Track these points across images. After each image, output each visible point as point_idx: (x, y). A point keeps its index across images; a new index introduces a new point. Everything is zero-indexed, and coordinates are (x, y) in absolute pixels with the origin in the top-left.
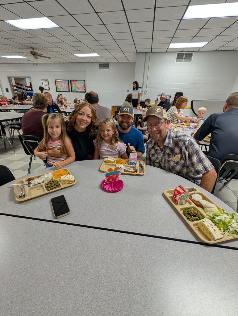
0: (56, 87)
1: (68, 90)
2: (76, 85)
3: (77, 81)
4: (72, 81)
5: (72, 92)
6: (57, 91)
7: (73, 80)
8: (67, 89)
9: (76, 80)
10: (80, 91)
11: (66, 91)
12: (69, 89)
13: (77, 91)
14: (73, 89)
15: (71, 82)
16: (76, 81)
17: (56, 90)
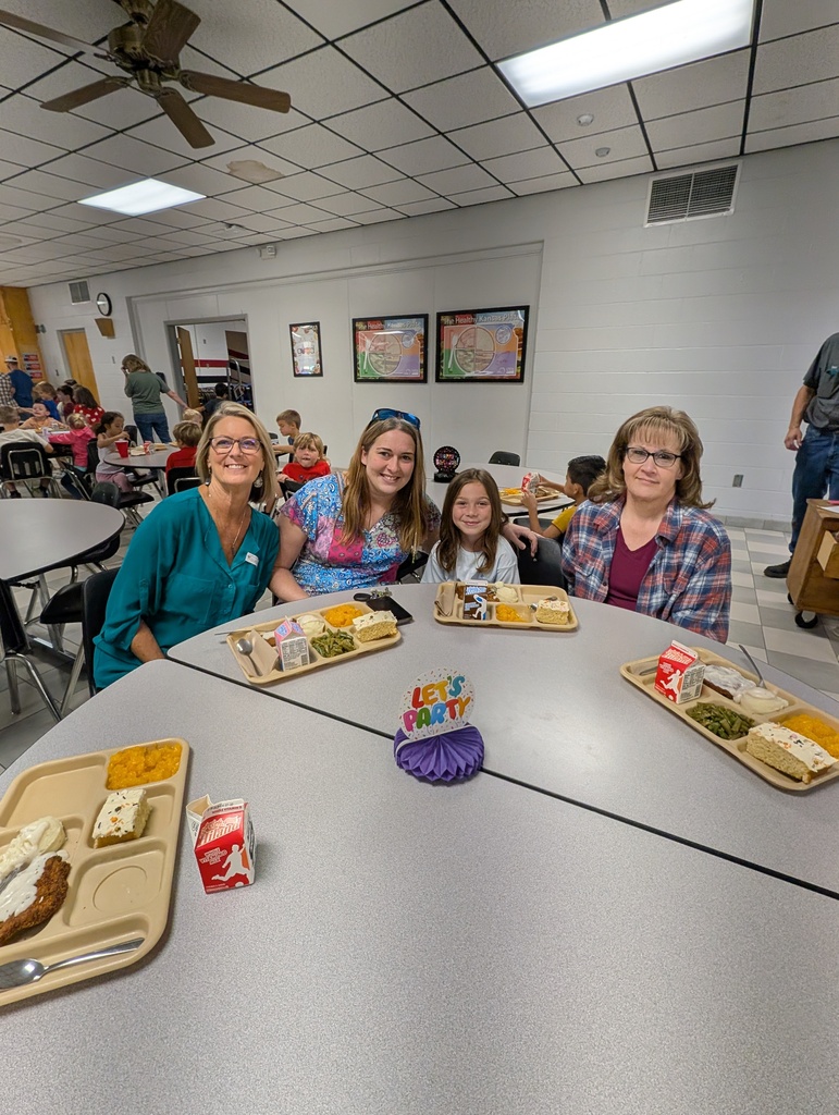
0: (356, 360)
1: (417, 373)
2: (469, 342)
3: (480, 317)
4: (446, 320)
5: (438, 380)
6: (356, 380)
7: (453, 314)
8: (411, 365)
9: (473, 313)
10: (488, 374)
11: (407, 375)
12: (425, 366)
13: (472, 374)
14: (448, 364)
15: (440, 325)
16: (470, 319)
17: (356, 371)
